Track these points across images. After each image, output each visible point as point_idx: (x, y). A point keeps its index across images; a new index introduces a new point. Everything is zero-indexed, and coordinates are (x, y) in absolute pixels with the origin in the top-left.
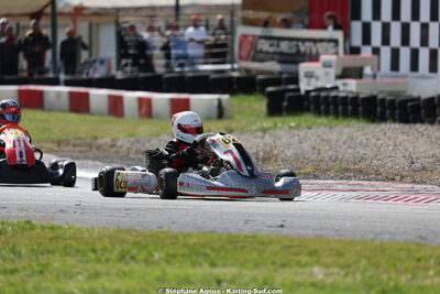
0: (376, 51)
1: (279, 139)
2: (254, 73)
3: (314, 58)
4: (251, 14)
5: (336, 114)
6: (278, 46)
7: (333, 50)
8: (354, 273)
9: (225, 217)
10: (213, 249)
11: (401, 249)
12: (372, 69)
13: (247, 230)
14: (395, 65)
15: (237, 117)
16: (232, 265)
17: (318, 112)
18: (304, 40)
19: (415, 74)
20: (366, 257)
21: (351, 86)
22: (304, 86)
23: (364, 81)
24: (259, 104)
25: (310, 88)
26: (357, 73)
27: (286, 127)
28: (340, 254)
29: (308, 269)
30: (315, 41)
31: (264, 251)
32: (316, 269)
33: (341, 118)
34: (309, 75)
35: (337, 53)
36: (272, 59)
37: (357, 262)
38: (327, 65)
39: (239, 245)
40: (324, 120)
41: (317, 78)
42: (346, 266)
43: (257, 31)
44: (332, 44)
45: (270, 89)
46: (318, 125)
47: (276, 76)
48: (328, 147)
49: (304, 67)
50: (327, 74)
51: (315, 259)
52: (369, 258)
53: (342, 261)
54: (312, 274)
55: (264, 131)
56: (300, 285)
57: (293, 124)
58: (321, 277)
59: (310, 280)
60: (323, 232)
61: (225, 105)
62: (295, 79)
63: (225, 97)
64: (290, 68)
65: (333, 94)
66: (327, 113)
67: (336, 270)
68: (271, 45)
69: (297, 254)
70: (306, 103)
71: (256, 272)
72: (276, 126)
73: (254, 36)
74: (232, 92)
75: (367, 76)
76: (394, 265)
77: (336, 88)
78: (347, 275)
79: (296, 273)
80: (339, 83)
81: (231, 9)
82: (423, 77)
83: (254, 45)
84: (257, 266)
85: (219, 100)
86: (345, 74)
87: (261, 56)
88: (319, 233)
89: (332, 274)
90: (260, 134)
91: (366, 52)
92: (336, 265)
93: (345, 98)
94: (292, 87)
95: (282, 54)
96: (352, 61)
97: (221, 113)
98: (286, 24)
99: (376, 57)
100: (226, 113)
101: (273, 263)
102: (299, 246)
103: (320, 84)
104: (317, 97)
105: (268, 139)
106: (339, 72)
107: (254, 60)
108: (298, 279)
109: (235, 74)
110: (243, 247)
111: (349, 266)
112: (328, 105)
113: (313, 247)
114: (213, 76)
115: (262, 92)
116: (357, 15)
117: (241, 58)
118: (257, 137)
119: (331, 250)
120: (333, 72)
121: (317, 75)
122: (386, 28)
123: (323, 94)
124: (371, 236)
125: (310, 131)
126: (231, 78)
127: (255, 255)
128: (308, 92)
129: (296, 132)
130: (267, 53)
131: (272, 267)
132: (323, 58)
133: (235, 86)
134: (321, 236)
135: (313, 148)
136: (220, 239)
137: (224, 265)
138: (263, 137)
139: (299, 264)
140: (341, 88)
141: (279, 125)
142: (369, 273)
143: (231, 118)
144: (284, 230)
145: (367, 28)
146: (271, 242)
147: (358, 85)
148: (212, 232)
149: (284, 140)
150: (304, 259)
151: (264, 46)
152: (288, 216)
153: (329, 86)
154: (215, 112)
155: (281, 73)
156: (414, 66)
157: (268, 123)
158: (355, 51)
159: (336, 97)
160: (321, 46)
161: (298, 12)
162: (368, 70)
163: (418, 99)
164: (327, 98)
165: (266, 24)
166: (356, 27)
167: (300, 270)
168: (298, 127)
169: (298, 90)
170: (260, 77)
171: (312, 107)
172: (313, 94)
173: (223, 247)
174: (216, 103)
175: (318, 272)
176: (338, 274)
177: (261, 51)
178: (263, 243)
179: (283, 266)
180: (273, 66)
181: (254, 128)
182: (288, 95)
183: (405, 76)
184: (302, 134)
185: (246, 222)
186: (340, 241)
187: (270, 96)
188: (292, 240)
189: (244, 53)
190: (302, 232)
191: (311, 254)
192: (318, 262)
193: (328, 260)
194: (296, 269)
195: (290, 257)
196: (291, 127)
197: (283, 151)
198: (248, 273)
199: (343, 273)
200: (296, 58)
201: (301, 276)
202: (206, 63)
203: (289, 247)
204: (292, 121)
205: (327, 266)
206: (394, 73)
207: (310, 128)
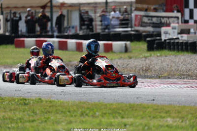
1: (153, 61)
2: (141, 32)
3: (168, 25)
4: (140, 6)
5: (178, 50)
6: (152, 20)
7: (176, 22)
8: (186, 121)
9: (128, 96)
10: (123, 110)
12: (194, 30)
13: (138, 102)
15: (134, 51)
16: (131, 117)
17: (170, 49)
18: (163, 17)
20: (191, 114)
21: (185, 38)
22: (163, 38)
23: (191, 35)
24: (143, 46)
25: (166, 39)
26: (187, 32)
27: (156, 56)
28: (179, 112)
29: (165, 119)
30: (168, 17)
31: (145, 111)
32: (169, 119)
33: (180, 52)
34: (166, 33)
35: (178, 23)
36: (149, 26)
38: (174, 28)
39: (134, 109)
40: (172, 53)
41: (169, 34)
42: (181, 118)
43: (142, 13)
44: (176, 19)
45: (148, 39)
46: (170, 55)
47: (151, 33)
48: (174, 65)
49: (163, 29)
50: (174, 32)
51: (168, 114)
53: (180, 115)
54: (167, 121)
55: (146, 57)
56: (161, 126)
57: (159, 55)
58: (171, 122)
59: (166, 124)
60: (172, 103)
61: (128, 46)
62: (159, 35)
63: (128, 43)
64: (157, 29)
65: (177, 41)
66: (174, 50)
67: (178, 119)
68: (149, 20)
69: (160, 113)
70: (164, 45)
71: (142, 121)
72: (151, 56)
73: (141, 16)
74: (131, 41)
75: (192, 33)
77: (178, 38)
78: (182, 122)
79: (160, 121)
80: (179, 36)
81: (131, 4)
83: (141, 20)
84: (142, 118)
85: (126, 44)
86: (182, 32)
87: (144, 24)
88: (170, 103)
89: (176, 121)
90: (144, 59)
91: (191, 22)
92: (178, 117)
93: (182, 43)
94: (158, 38)
95: (153, 23)
96: (185, 26)
97: (126, 50)
98: (156, 10)
100: (129, 50)
101: (150, 117)
102: (161, 109)
103: (170, 37)
104: (170, 43)
105: (147, 61)
106: (179, 31)
107: (142, 26)
108: (160, 123)
109: (133, 33)
110: (136, 110)
111: (184, 117)
112: (174, 46)
113: (167, 110)
114: (123, 33)
115: (145, 40)
116: (187, 6)
117: (135, 25)
118: (142, 60)
119: (176, 110)
120: (176, 31)
121: (169, 33)
123: (172, 41)
124: (194, 104)
125: (166, 58)
126: (131, 34)
127: (141, 113)
128: (165, 40)
129: (160, 58)
130: (147, 23)
131: (148, 118)
132: (172, 25)
133: (133, 38)
134: (171, 104)
135: (168, 65)
136: (126, 106)
137: (128, 118)
138: (145, 61)
139: (161, 117)
140: (180, 38)
141: (153, 55)
142: (192, 121)
143: (131, 52)
144: (154, 102)
146: (148, 107)
147: (187, 37)
148: (122, 103)
149: (155, 62)
150: (163, 114)
151: (146, 20)
152: (156, 96)
153: (174, 38)
154: (124, 49)
155: (153, 32)
157: (148, 54)
158: (186, 22)
159: (178, 42)
160: (171, 20)
161: (161, 5)
162: (192, 30)
164: (174, 43)
165: (146, 10)
166: (187, 11)
167: (162, 120)
168: (161, 56)
169: (161, 39)
170: (144, 34)
171: (167, 47)
172: (167, 41)
173: (127, 110)
174: (124, 45)
175: (170, 121)
177: (144, 22)
178: (145, 108)
179: (154, 118)
180: (150, 29)
181: (141, 56)
182: (156, 42)
184: (163, 59)
185: (137, 98)
186: (179, 107)
187: (149, 42)
188: (158, 106)
189: (137, 23)
190: (162, 102)
191: (166, 112)
192: (170, 116)
193: (173, 115)
194: (159, 119)
195: (157, 114)
196: (158, 56)
197: (154, 67)
198: (138, 121)
199: (180, 121)
200: (160, 25)
201: (162, 122)
202: (120, 28)
203: (156, 109)
204: (158, 53)
205: (174, 118)
207: (166, 56)
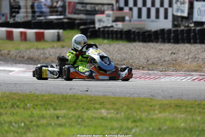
0: (131, 9)
3: (102, 12)
5: (113, 39)
6: (85, 7)
7: (111, 9)
8: (121, 112)
9: (60, 87)
10: (55, 102)
11: (142, 101)
12: (129, 17)
13: (71, 93)
14: (140, 16)
15: (67, 40)
16: (64, 109)
17: (104, 38)
18: (98, 4)
19: (149, 20)
21: (119, 26)
22: (97, 26)
23: (126, 23)
25: (100, 27)
26: (122, 19)
28: (114, 104)
29: (99, 111)
30: (103, 4)
31: (79, 103)
32: (103, 111)
33: (115, 41)
34: (100, 21)
35: (113, 10)
36: (82, 13)
37: (122, 107)
38: (108, 16)
39: (67, 100)
40: (106, 41)
41: (104, 22)
42: (116, 109)
44: (111, 6)
45: (82, 27)
46: (104, 44)
47: (85, 21)
49: (97, 17)
50: (108, 20)
51: (102, 106)
52: (127, 105)
53: (115, 107)
54: (101, 113)
56: (95, 118)
58: (105, 114)
59: (100, 116)
61: (61, 34)
62: (93, 22)
63: (61, 31)
64: (91, 17)
65: (111, 29)
66: (108, 38)
67: (112, 111)
68: (83, 7)
69: (94, 104)
70: (98, 34)
71: (75, 112)
73: (74, 3)
74: (64, 29)
75: (127, 21)
76: (140, 109)
77: (112, 26)
78: (117, 113)
79: (94, 113)
80: (114, 24)
82: (153, 21)
83: (74, 7)
84: (75, 110)
85: (58, 33)
86: (117, 20)
87: (78, 12)
88: (105, 94)
89: (110, 113)
91: (126, 9)
92: (112, 109)
93: (116, 31)
94: (92, 26)
95: (87, 11)
96: (119, 14)
97: (59, 38)
99: (131, 12)
100: (61, 38)
101: (83, 108)
102: (95, 100)
103: (105, 25)
104: (103, 31)
106: (114, 19)
107: (75, 13)
108: (95, 115)
109: (65, 20)
110: (69, 101)
111: (119, 109)
112: (108, 34)
113: (101, 101)
114: (55, 21)
115: (78, 28)
117: (69, 13)
119: (110, 102)
120: (111, 19)
123: (106, 29)
124: (129, 95)
125: (101, 47)
126: (64, 22)
127: (74, 104)
128: (99, 28)
130: (80, 10)
131: (82, 110)
132: (107, 12)
133: (65, 26)
134: (105, 95)
136: (58, 97)
137: (60, 109)
139: (95, 108)
140: (115, 26)
142: (127, 113)
143: (63, 41)
144: (88, 93)
146: (82, 98)
147: (123, 25)
148: (54, 94)
150: (97, 106)
151: (79, 7)
152: (89, 86)
153: (109, 25)
154: (56, 38)
155: (87, 20)
156: (149, 16)
158: (121, 9)
159: (112, 31)
160: (106, 7)
162: (127, 18)
163: (150, 31)
164: (108, 31)
167: (96, 111)
169: (95, 27)
170: (77, 21)
171: (101, 35)
172: (102, 29)
173: (59, 101)
174: (56, 34)
175: (104, 112)
176: (113, 113)
177: (78, 10)
178: (78, 99)
179: (88, 109)
182: (90, 30)
183: (144, 21)
185: (70, 89)
186: (114, 98)
187: (82, 30)
188: (92, 97)
189: (70, 11)
190: (97, 93)
191: (100, 104)
192: (104, 108)
193: (108, 106)
194: (94, 111)
195: (91, 105)
198: (71, 113)
199: (115, 112)
200: (94, 12)
202: (52, 15)
203: (90, 101)
204: (92, 42)
205: (108, 109)
206: (139, 19)
207: (100, 45)
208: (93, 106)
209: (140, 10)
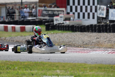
0: (74, 13)
2: (42, 19)
3: (58, 15)
4: (41, 4)
5: (64, 30)
6: (48, 12)
7: (63, 13)
8: (68, 72)
9: (34, 57)
10: (31, 66)
11: (80, 65)
12: (73, 18)
13: (40, 61)
14: (79, 17)
16: (36, 70)
17: (59, 30)
18: (55, 11)
19: (84, 19)
21: (67, 23)
22: (55, 23)
23: (71, 21)
24: (43, 28)
25: (57, 23)
26: (69, 19)
27: (51, 33)
28: (64, 67)
29: (56, 71)
30: (58, 11)
31: (44, 66)
32: (58, 71)
33: (65, 31)
34: (56, 20)
35: (64, 14)
36: (47, 16)
37: (69, 68)
38: (61, 17)
39: (38, 65)
40: (60, 32)
41: (58, 21)
42: (65, 70)
45: (46, 24)
47: (48, 20)
48: (61, 39)
49: (55, 18)
50: (61, 19)
51: (57, 68)
52: (72, 68)
53: (65, 68)
54: (57, 72)
57: (52, 33)
58: (59, 73)
59: (56, 74)
60: (60, 61)
62: (53, 21)
64: (51, 18)
65: (63, 25)
66: (61, 30)
67: (63, 71)
68: (46, 12)
69: (53, 67)
71: (42, 72)
73: (42, 10)
74: (36, 25)
75: (72, 20)
76: (78, 69)
77: (63, 23)
78: (66, 72)
79: (53, 72)
80: (64, 22)
81: (36, 3)
82: (86, 20)
83: (42, 12)
84: (42, 70)
86: (66, 19)
87: (44, 15)
89: (62, 72)
91: (71, 14)
92: (63, 69)
93: (66, 26)
94: (52, 23)
95: (49, 14)
96: (68, 16)
98: (51, 7)
99: (74, 15)
101: (47, 69)
102: (53, 65)
103: (59, 22)
104: (58, 26)
107: (42, 16)
108: (53, 73)
109: (37, 20)
110: (39, 65)
111: (66, 70)
112: (61, 28)
113: (57, 65)
114: (31, 21)
115: (44, 24)
116: (69, 4)
117: (39, 16)
120: (63, 19)
121: (58, 20)
122: (76, 7)
123: (60, 25)
124: (72, 62)
125: (57, 35)
127: (42, 67)
128: (56, 24)
129: (53, 35)
130: (45, 14)
131: (46, 70)
132: (60, 15)
133: (37, 23)
135: (58, 39)
136: (33, 63)
137: (34, 70)
139: (53, 69)
140: (65, 23)
141: (49, 33)
142: (72, 72)
144: (50, 60)
145: (71, 7)
146: (46, 64)
147: (69, 22)
148: (31, 61)
150: (55, 68)
151: (45, 12)
152: (51, 57)
153: (61, 23)
155: (49, 19)
156: (84, 17)
157: (46, 33)
158: (68, 13)
159: (63, 26)
160: (60, 12)
162: (72, 18)
163: (85, 26)
164: (61, 26)
166: (69, 7)
167: (54, 71)
168: (54, 33)
169: (54, 24)
170: (44, 21)
171: (57, 28)
172: (57, 25)
173: (33, 65)
174: (32, 28)
177: (44, 14)
178: (44, 64)
179: (49, 70)
180: (47, 18)
182: (51, 25)
183: (81, 20)
184: (55, 35)
185: (40, 59)
186: (64, 63)
187: (46, 25)
188: (52, 63)
190: (54, 61)
191: (56, 67)
192: (58, 69)
193: (61, 68)
194: (53, 71)
195: (51, 68)
196: (52, 34)
198: (40, 72)
199: (65, 71)
200: (54, 15)
202: (30, 17)
203: (51, 65)
205: (61, 70)
206: (79, 19)
207: (57, 34)
208: (52, 68)
209: (79, 14)
